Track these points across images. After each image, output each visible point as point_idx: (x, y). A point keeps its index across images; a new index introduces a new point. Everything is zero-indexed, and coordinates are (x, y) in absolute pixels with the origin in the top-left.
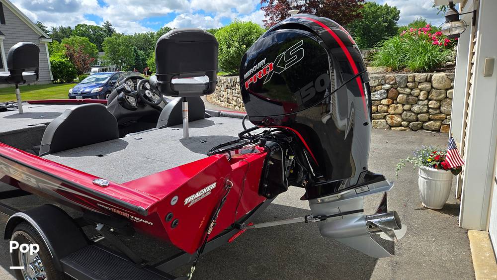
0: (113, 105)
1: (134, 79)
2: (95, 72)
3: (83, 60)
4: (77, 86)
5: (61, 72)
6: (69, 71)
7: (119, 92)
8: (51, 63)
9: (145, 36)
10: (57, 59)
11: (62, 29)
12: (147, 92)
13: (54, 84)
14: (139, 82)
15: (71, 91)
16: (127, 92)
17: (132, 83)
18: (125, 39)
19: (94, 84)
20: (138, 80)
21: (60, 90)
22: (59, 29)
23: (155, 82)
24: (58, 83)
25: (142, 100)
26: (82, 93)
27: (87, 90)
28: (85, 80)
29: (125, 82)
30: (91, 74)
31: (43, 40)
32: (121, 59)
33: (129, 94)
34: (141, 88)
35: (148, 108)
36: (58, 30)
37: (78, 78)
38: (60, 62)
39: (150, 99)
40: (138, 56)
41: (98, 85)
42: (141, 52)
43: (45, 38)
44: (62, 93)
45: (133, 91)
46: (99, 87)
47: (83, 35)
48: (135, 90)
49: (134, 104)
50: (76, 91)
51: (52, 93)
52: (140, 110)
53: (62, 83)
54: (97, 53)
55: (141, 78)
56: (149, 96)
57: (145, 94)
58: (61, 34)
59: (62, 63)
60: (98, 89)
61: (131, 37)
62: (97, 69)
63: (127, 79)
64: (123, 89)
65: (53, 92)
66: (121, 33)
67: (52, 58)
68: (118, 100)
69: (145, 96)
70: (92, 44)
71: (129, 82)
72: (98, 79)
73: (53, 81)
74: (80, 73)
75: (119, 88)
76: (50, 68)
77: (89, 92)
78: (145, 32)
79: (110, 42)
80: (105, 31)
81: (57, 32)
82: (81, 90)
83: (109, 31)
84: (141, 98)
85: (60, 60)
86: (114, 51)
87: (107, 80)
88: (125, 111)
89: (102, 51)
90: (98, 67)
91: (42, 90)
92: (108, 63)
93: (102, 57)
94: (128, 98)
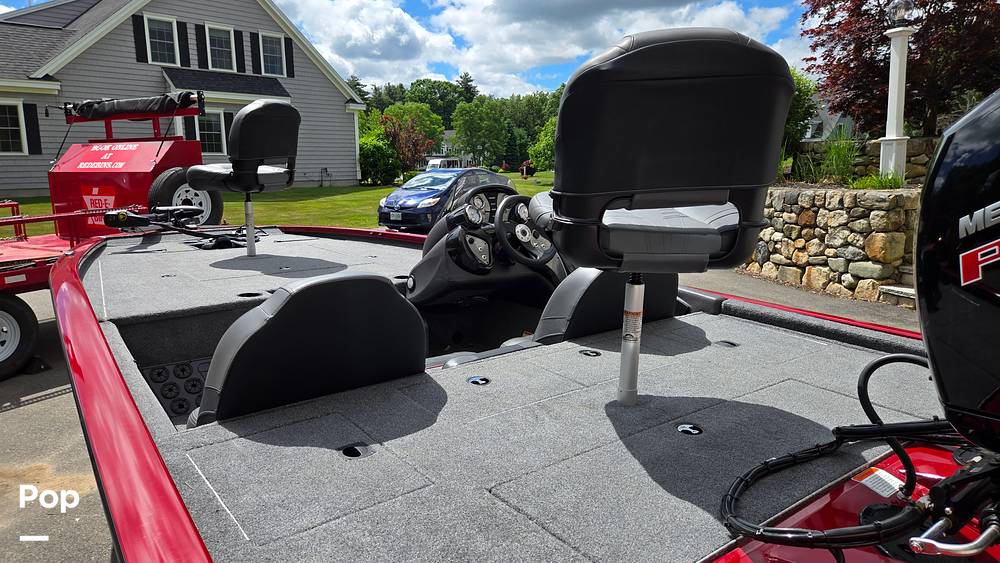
0: (434, 258)
1: (492, 192)
2: (434, 166)
3: (414, 145)
4: (396, 192)
5: (374, 165)
6: (388, 164)
7: (451, 224)
8: (361, 149)
9: (530, 101)
10: (371, 141)
11: (390, 90)
12: (519, 228)
13: (361, 186)
14: (503, 201)
15: (383, 202)
16: (471, 227)
17: (486, 201)
18: (493, 108)
19: (424, 190)
20: (500, 195)
21: (368, 199)
22: (383, 88)
23: (547, 216)
24: (368, 185)
25: (506, 248)
26: (402, 208)
27: (411, 202)
28: (413, 182)
29: (468, 201)
30: (427, 170)
31: (352, 106)
32: (483, 144)
33: (476, 232)
34: (506, 215)
35: (518, 271)
36: (383, 91)
37: (402, 178)
38: (375, 147)
39: (525, 249)
40: (513, 138)
41: (431, 193)
42: (519, 131)
43: (355, 102)
44: (370, 204)
45: (485, 224)
46: (434, 197)
47: (422, 100)
48: (492, 220)
49: (484, 258)
50: (391, 203)
51: (354, 203)
52: (497, 275)
53: (374, 185)
54: (442, 132)
55: (509, 191)
56: (525, 239)
57: (514, 235)
58: (387, 97)
59: (378, 148)
60: (431, 200)
61: (504, 102)
62: (437, 161)
63: (474, 194)
64: (462, 219)
65: (356, 201)
66: (487, 95)
67: (363, 140)
68: (448, 244)
69: (514, 239)
70: (435, 116)
71: (477, 202)
72: (435, 182)
73: (360, 181)
74: (406, 168)
75: (453, 214)
76: (358, 157)
77: (414, 207)
78: (531, 93)
79: (464, 112)
80: (461, 94)
81: (380, 94)
82: (401, 202)
83: (467, 91)
84: (502, 243)
85: (375, 142)
86: (471, 128)
87: (449, 183)
88: (461, 276)
89: (452, 128)
90: (440, 157)
91: (339, 197)
92: (459, 151)
93: (450, 138)
94: (472, 241)
